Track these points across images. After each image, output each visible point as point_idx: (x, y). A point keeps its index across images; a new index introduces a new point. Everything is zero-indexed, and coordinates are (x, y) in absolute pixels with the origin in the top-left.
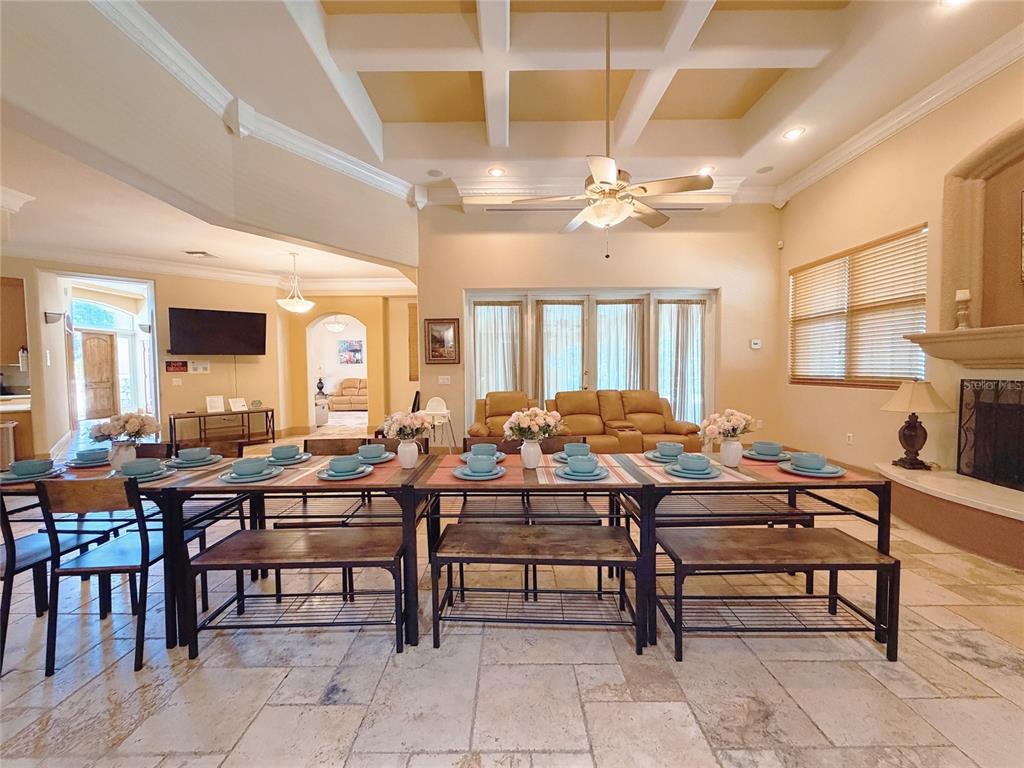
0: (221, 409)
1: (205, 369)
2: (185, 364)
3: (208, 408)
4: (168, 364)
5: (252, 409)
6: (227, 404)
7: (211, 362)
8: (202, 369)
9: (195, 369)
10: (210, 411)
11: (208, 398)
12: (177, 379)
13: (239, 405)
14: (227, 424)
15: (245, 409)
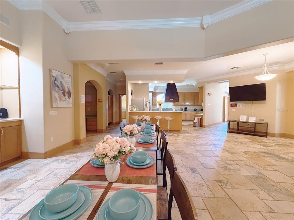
0: (245, 120)
1: (243, 106)
2: (236, 105)
3: (241, 119)
4: (231, 104)
5: (258, 122)
6: (248, 119)
7: (245, 104)
8: (241, 106)
9: (239, 106)
10: (241, 120)
11: (241, 116)
12: (233, 109)
13: (252, 120)
14: (249, 126)
15: (255, 122)
